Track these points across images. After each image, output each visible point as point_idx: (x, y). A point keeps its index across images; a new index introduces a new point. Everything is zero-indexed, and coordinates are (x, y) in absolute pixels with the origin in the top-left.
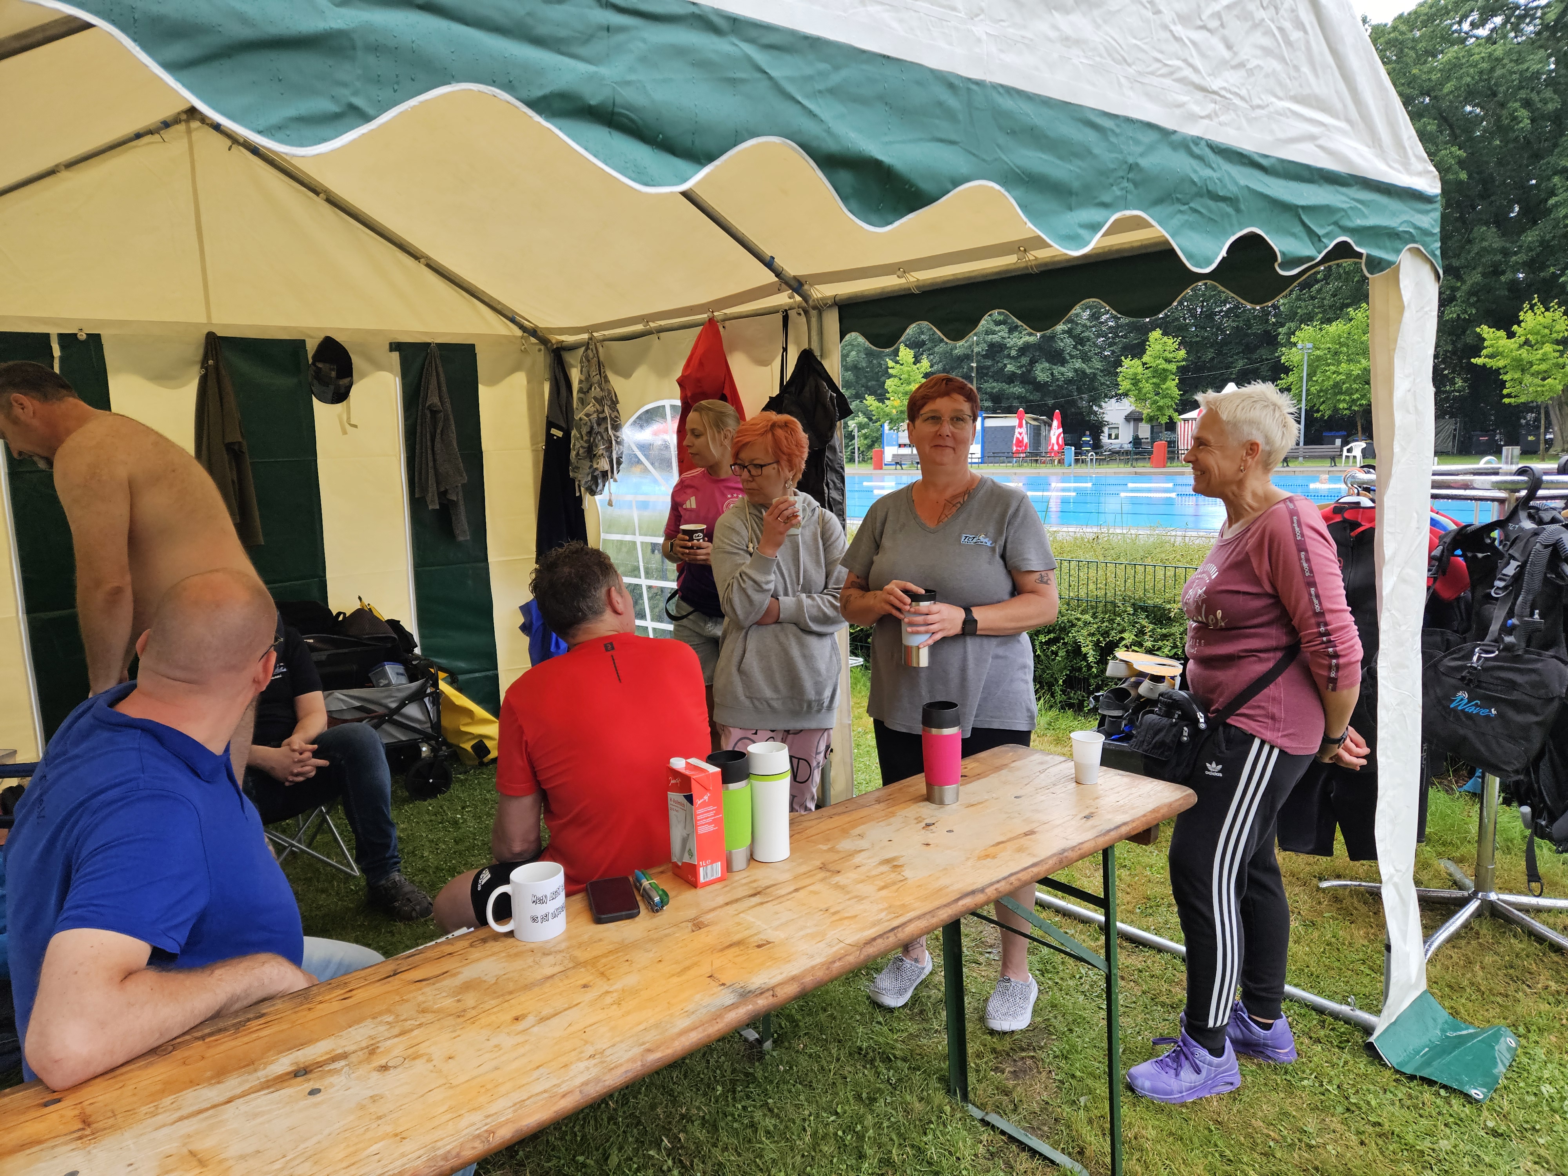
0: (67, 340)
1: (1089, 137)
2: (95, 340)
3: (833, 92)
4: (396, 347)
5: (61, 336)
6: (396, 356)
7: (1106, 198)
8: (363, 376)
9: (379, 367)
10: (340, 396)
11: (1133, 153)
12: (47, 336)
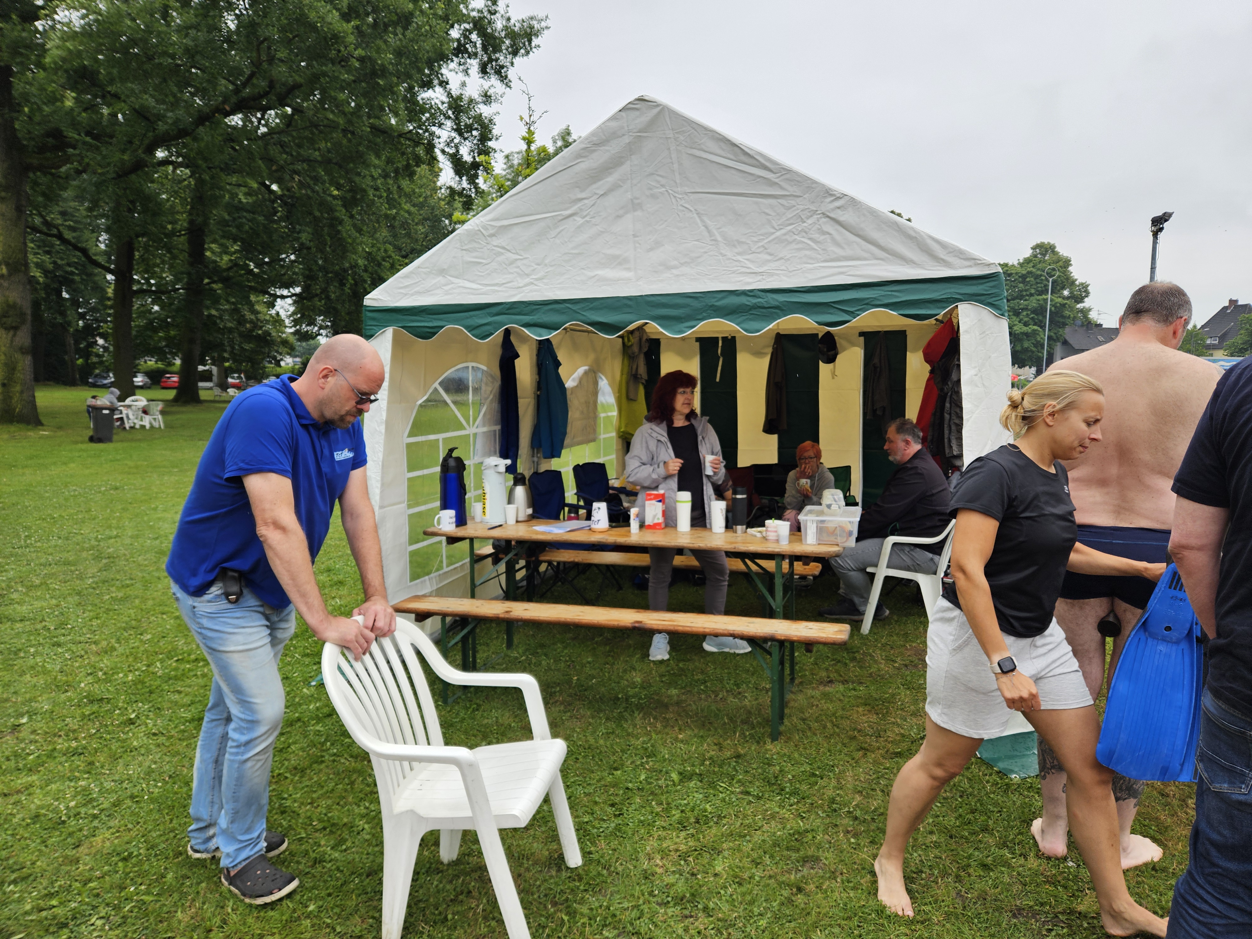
0: (724, 339)
1: (689, 301)
2: (734, 338)
3: (591, 309)
4: (862, 334)
5: (723, 338)
6: (862, 339)
7: (700, 317)
8: (844, 349)
9: (853, 344)
10: (831, 360)
11: (713, 302)
12: (717, 338)
